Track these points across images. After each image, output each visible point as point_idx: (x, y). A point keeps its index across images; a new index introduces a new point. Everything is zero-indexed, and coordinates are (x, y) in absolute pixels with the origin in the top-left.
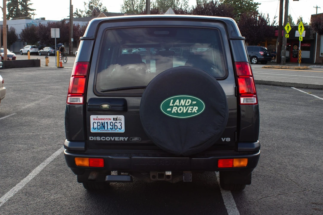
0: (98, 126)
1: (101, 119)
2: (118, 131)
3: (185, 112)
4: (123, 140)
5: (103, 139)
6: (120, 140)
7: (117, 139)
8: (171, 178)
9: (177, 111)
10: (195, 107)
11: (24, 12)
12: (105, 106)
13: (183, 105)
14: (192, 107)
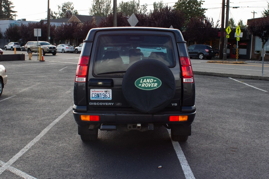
0: (95, 96)
1: (97, 92)
2: (107, 99)
3: (149, 86)
4: (110, 105)
5: (98, 104)
6: (109, 105)
7: (107, 104)
8: (141, 128)
9: (145, 86)
10: (155, 84)
11: (7, 14)
12: (100, 83)
13: (148, 82)
14: (154, 84)
